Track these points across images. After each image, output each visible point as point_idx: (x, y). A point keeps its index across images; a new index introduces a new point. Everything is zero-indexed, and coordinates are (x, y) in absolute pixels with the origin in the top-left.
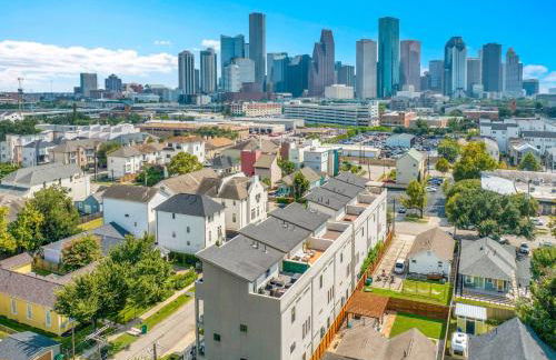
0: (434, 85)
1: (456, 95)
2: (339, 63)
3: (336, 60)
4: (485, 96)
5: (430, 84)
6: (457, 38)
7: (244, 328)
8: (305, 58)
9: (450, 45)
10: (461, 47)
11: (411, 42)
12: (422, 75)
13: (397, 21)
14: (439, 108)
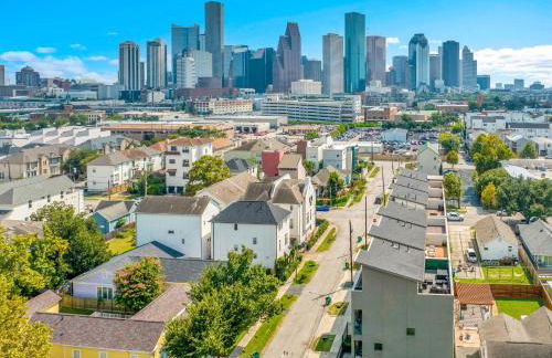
0: (398, 80)
1: (421, 90)
2: (305, 57)
3: (303, 54)
4: (446, 91)
5: (395, 79)
6: (421, 35)
7: (410, 332)
8: (269, 51)
9: (414, 41)
10: (424, 44)
11: (377, 38)
12: (387, 70)
13: (363, 16)
14: (411, 103)
